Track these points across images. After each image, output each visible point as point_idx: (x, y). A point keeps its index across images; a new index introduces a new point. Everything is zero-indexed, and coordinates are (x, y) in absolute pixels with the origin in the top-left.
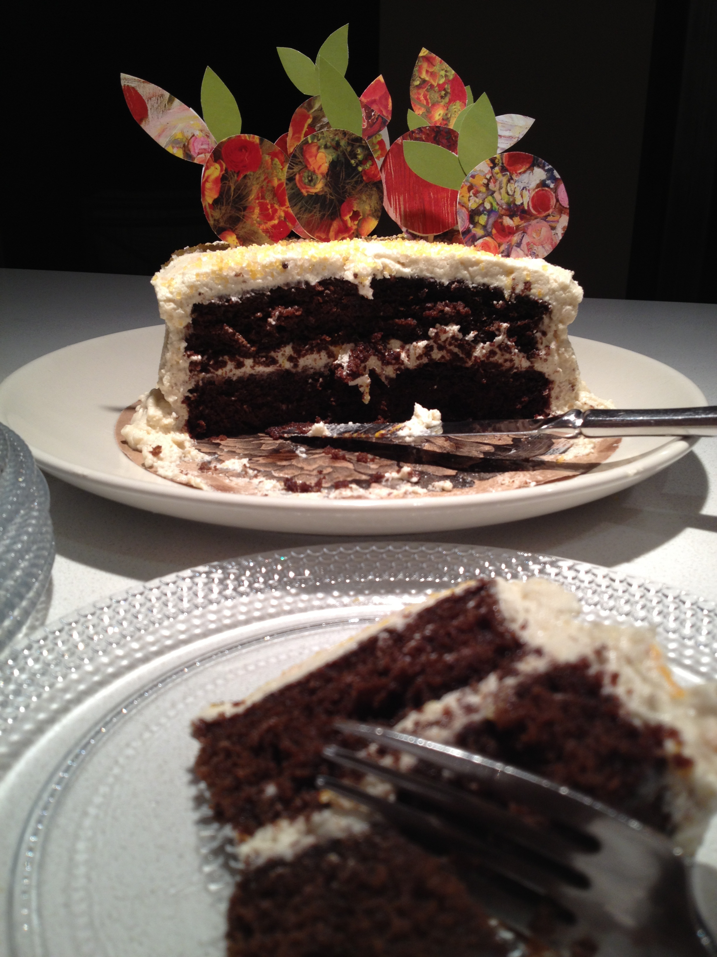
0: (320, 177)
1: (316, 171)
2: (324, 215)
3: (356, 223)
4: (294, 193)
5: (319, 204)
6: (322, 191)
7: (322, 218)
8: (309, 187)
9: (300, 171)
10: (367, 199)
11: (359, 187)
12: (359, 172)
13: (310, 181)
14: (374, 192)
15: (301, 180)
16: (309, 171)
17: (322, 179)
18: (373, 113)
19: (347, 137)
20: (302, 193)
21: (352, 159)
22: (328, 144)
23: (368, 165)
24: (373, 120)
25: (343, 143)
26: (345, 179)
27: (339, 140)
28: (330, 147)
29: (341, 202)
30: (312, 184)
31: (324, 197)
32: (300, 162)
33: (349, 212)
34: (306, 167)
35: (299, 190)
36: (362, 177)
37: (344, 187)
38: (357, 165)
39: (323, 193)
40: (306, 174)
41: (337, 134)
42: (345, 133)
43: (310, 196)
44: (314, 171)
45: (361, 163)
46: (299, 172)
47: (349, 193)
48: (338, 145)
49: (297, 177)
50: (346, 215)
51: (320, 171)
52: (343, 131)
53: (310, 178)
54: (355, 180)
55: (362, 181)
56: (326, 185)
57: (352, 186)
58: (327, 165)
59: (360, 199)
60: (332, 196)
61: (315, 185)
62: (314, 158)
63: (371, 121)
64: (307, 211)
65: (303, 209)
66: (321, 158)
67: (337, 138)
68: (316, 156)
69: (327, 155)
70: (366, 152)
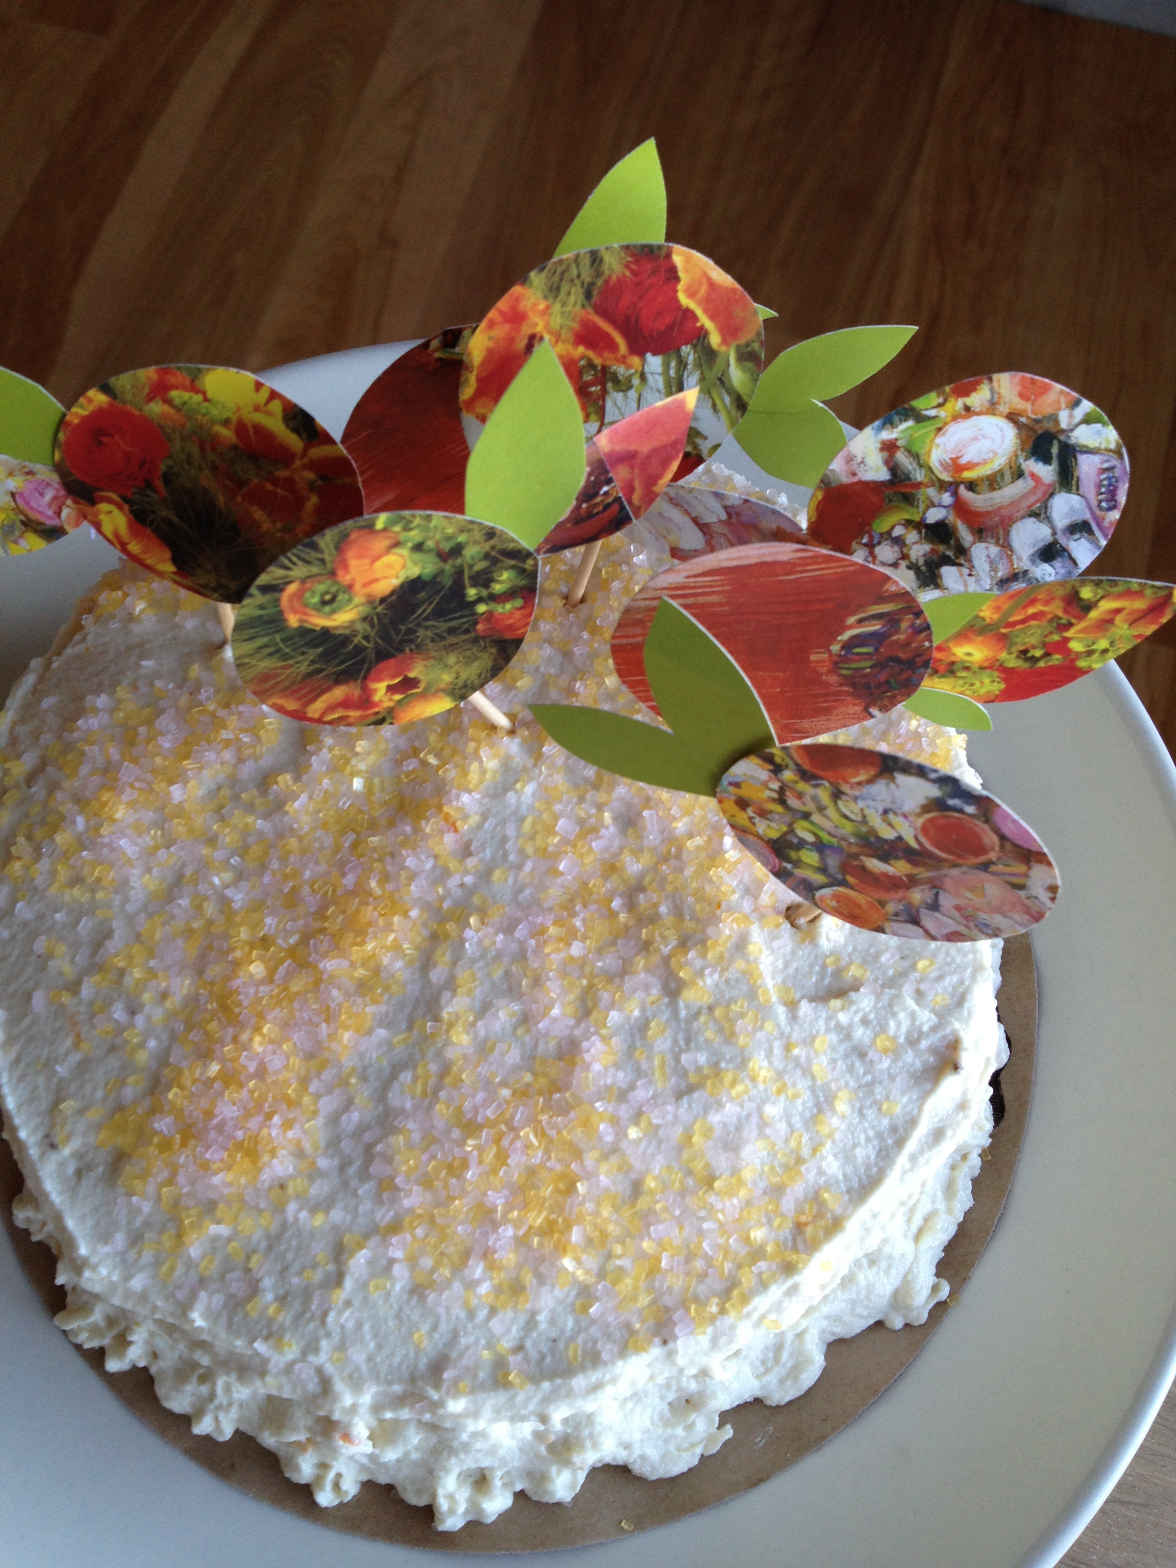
0: (358, 599)
1: (357, 587)
2: (319, 671)
3: (398, 697)
4: (260, 617)
5: (320, 649)
6: (345, 628)
7: (309, 675)
8: (313, 613)
9: (309, 577)
10: (458, 662)
11: (452, 640)
12: (475, 614)
13: (324, 603)
14: (486, 656)
15: (299, 596)
16: (335, 582)
17: (363, 604)
18: (605, 489)
19: (492, 542)
20: (285, 620)
21: (474, 586)
22: (430, 544)
23: (508, 606)
24: (598, 504)
25: (471, 552)
26: (427, 619)
27: (467, 543)
28: (430, 550)
29: (382, 655)
30: (327, 609)
31: (345, 640)
32: (322, 561)
33: (394, 677)
34: (333, 574)
35: (281, 613)
36: (476, 623)
37: (412, 631)
38: (480, 600)
39: (347, 632)
40: (322, 587)
41: (469, 530)
42: (491, 534)
43: (304, 632)
44: (350, 588)
45: (493, 598)
46: (303, 581)
47: (418, 646)
48: (457, 550)
49: (292, 588)
50: (380, 680)
51: (367, 590)
52: (491, 528)
53: (327, 597)
54: (451, 624)
55: (467, 631)
56: (364, 619)
57: (436, 634)
58: (395, 582)
59: (440, 660)
60: (368, 641)
61: (333, 612)
62: (366, 561)
63: (588, 508)
64: (278, 655)
65: (270, 650)
66: (389, 566)
67: (461, 538)
68: (376, 559)
69: (409, 564)
70: (524, 583)
